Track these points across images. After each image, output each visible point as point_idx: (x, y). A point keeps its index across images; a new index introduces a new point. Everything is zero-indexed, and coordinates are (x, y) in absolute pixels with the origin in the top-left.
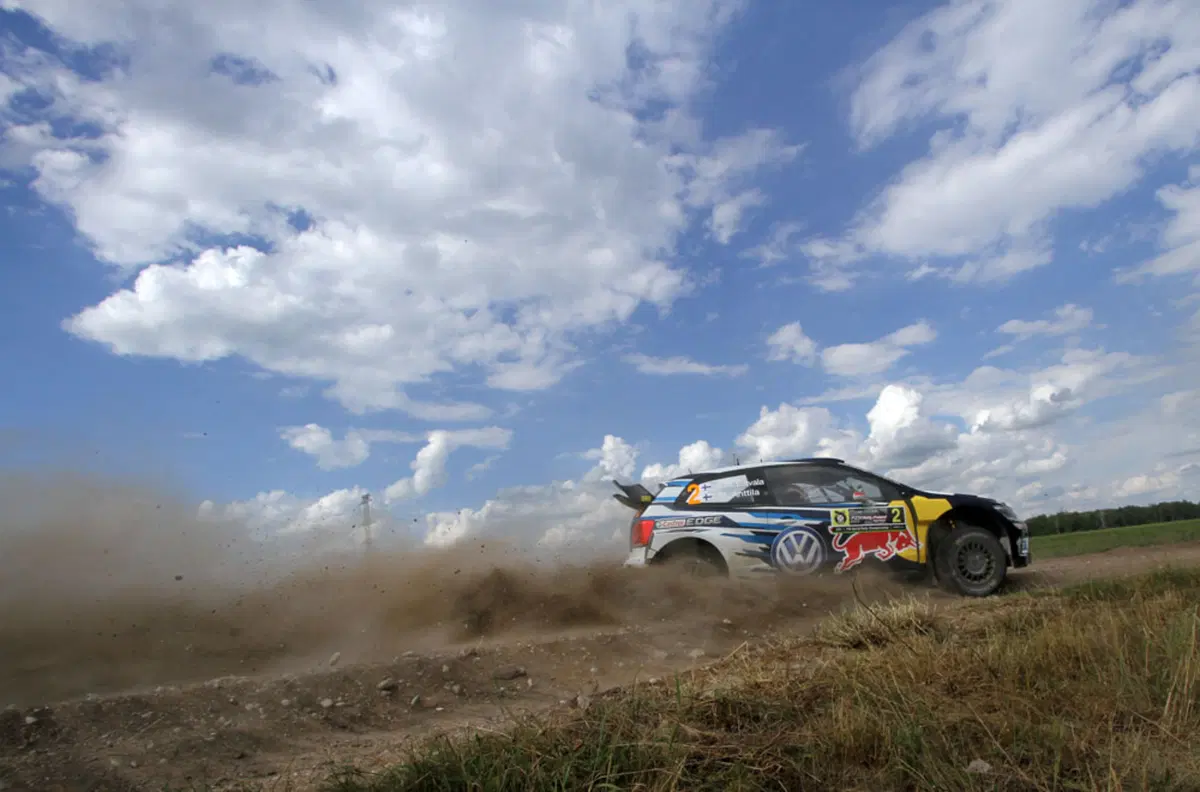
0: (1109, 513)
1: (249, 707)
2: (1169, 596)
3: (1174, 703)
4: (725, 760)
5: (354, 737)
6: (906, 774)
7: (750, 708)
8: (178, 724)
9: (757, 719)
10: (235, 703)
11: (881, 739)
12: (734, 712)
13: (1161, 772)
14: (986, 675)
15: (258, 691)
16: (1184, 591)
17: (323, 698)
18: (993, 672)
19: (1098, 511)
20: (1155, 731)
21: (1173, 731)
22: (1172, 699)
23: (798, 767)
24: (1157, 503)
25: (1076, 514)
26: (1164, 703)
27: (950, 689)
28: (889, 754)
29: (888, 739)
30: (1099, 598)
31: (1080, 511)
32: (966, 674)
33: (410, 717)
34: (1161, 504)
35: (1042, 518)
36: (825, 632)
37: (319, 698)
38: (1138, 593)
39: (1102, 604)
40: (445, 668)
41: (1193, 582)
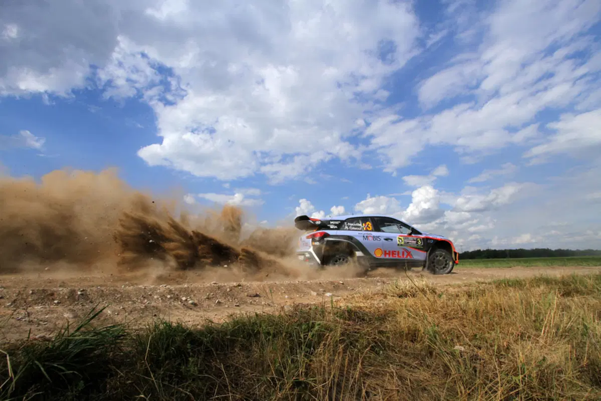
0: (511, 251)
1: (156, 297)
2: (542, 287)
3: (546, 331)
4: (356, 332)
5: (195, 313)
6: (429, 346)
7: (361, 315)
8: (131, 301)
9: (363, 320)
10: (151, 295)
11: (419, 331)
12: (354, 316)
13: (541, 358)
14: (460, 312)
15: (158, 291)
16: (550, 287)
17: (183, 297)
18: (464, 312)
19: (506, 250)
20: (538, 342)
21: (546, 342)
22: (545, 329)
23: (384, 339)
24: (534, 249)
25: (495, 250)
26: (541, 331)
27: (445, 316)
28: (422, 337)
29: (422, 331)
30: (509, 285)
31: (497, 249)
32: (451, 311)
33: (215, 308)
34: (536, 249)
35: (479, 251)
36: (387, 290)
37: (181, 297)
38: (527, 285)
39: (511, 288)
40: (228, 290)
41: (553, 283)
